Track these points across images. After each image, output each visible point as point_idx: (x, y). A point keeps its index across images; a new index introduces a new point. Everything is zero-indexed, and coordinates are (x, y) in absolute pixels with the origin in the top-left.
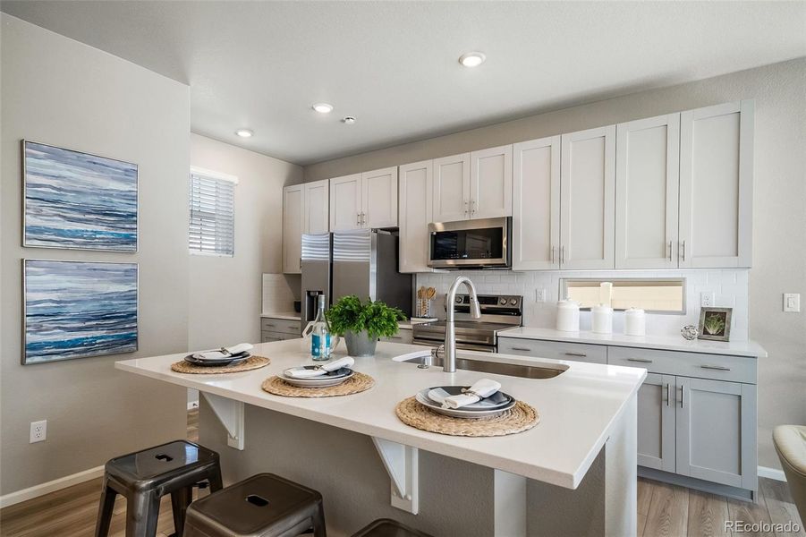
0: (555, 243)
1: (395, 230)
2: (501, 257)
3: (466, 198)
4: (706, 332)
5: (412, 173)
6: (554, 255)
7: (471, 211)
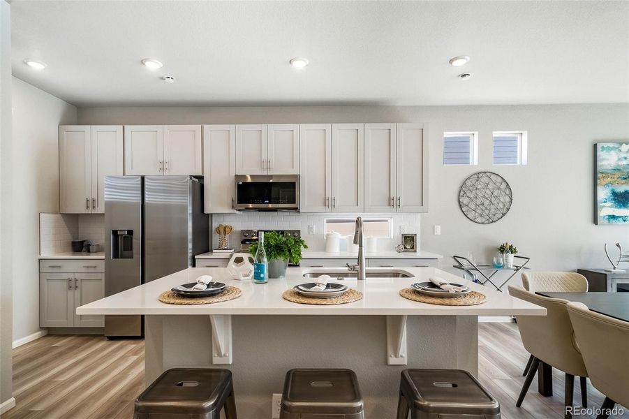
0: (329, 195)
1: (201, 178)
2: (295, 203)
3: (264, 157)
4: (405, 248)
5: (214, 133)
6: (328, 203)
7: (269, 169)
